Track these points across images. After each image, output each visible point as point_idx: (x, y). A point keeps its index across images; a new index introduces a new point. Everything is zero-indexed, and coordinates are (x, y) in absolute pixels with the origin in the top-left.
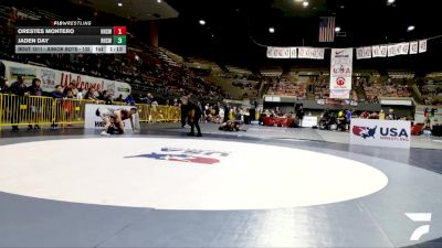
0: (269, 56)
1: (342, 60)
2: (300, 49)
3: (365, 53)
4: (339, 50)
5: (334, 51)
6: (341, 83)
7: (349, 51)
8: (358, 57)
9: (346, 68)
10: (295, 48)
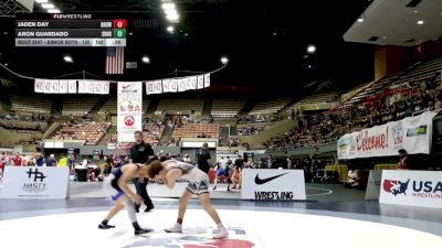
0: (37, 90)
1: (130, 95)
2: (81, 82)
3: (155, 87)
4: (126, 84)
5: (120, 85)
6: (129, 123)
7: (138, 85)
8: (148, 93)
9: (134, 105)
10: (75, 81)
